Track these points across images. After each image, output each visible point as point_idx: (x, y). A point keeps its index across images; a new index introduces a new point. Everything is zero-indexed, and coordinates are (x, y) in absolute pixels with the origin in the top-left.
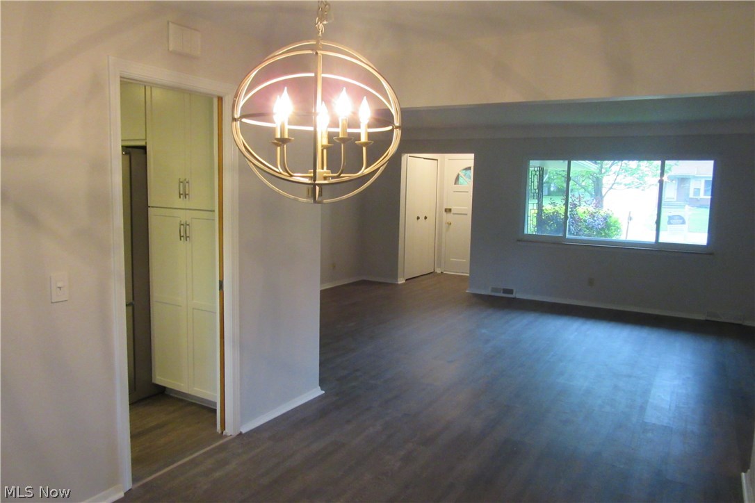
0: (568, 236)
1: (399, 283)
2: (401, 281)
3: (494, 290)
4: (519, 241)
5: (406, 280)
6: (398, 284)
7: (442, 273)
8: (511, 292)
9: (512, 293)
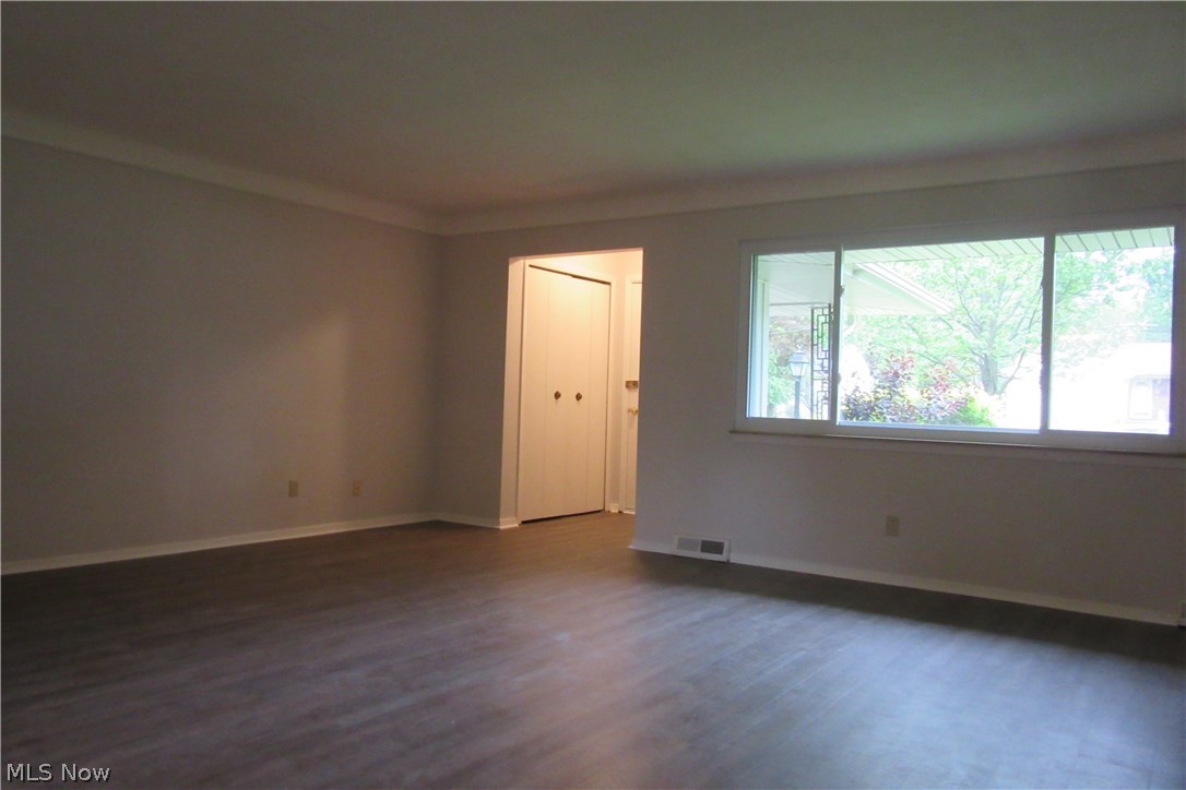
0: (839, 420)
1: (501, 527)
2: (508, 523)
3: (683, 543)
4: (734, 432)
5: (524, 522)
6: (499, 529)
7: (620, 512)
8: (717, 547)
9: (721, 552)
